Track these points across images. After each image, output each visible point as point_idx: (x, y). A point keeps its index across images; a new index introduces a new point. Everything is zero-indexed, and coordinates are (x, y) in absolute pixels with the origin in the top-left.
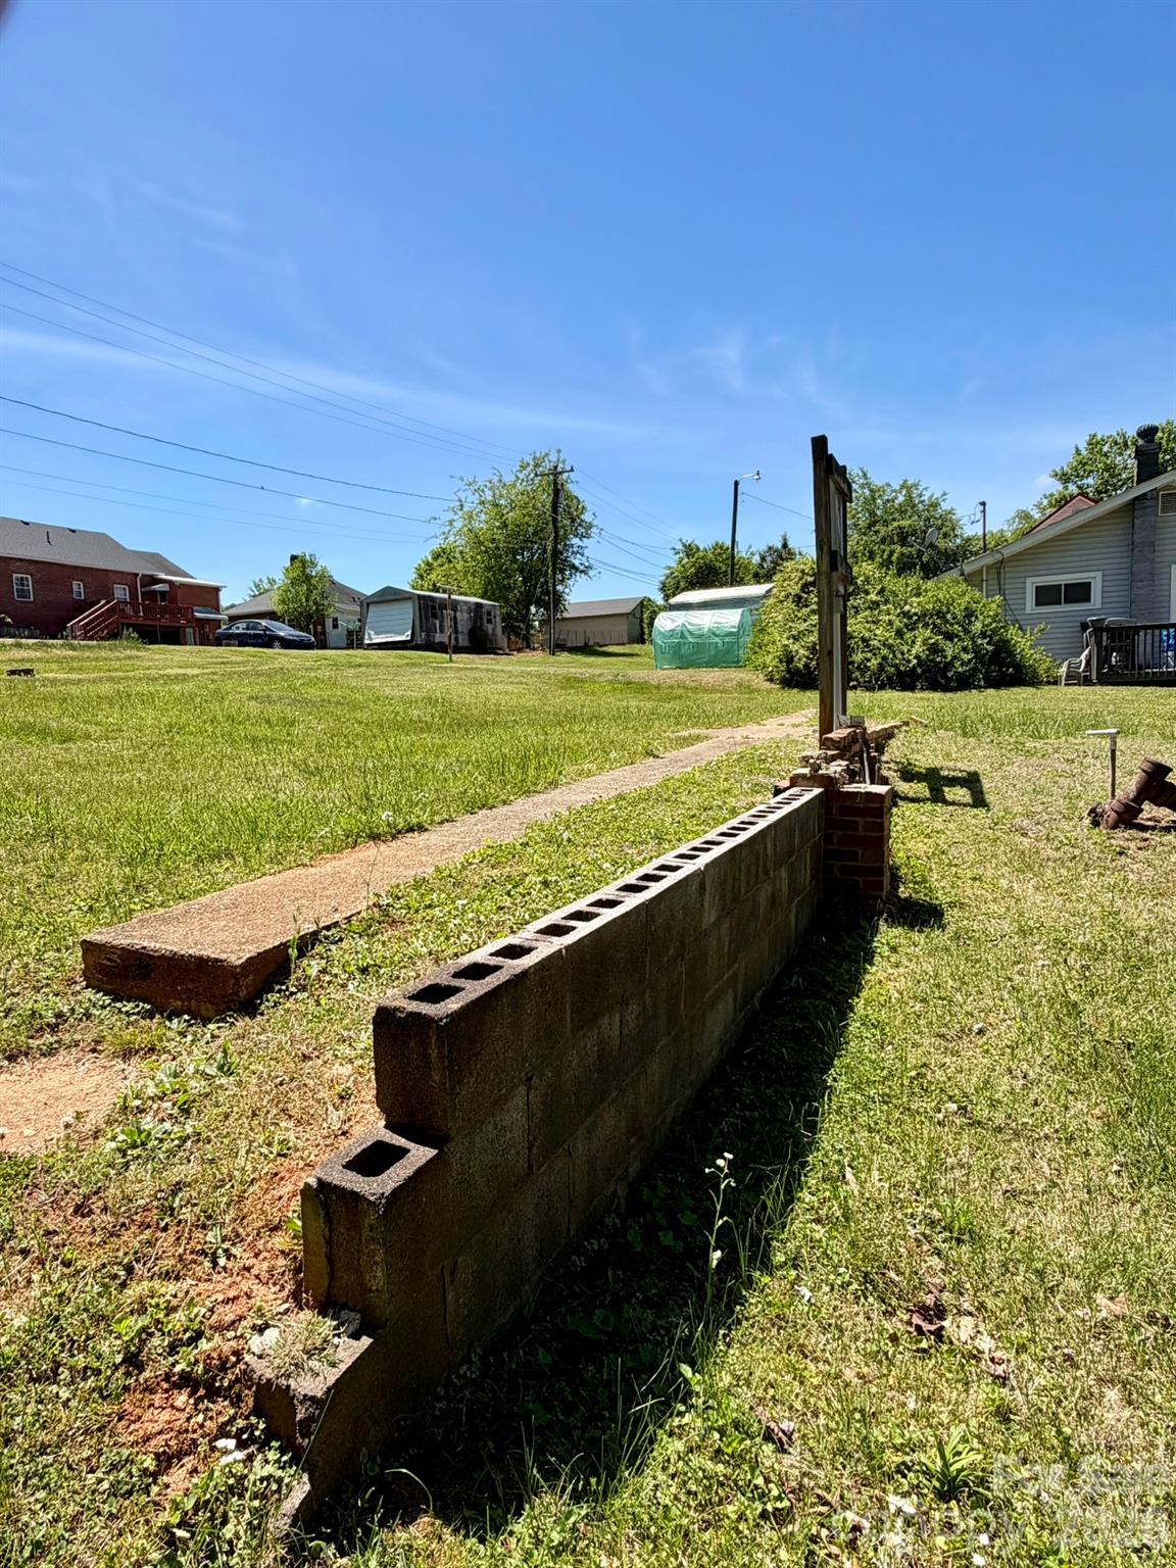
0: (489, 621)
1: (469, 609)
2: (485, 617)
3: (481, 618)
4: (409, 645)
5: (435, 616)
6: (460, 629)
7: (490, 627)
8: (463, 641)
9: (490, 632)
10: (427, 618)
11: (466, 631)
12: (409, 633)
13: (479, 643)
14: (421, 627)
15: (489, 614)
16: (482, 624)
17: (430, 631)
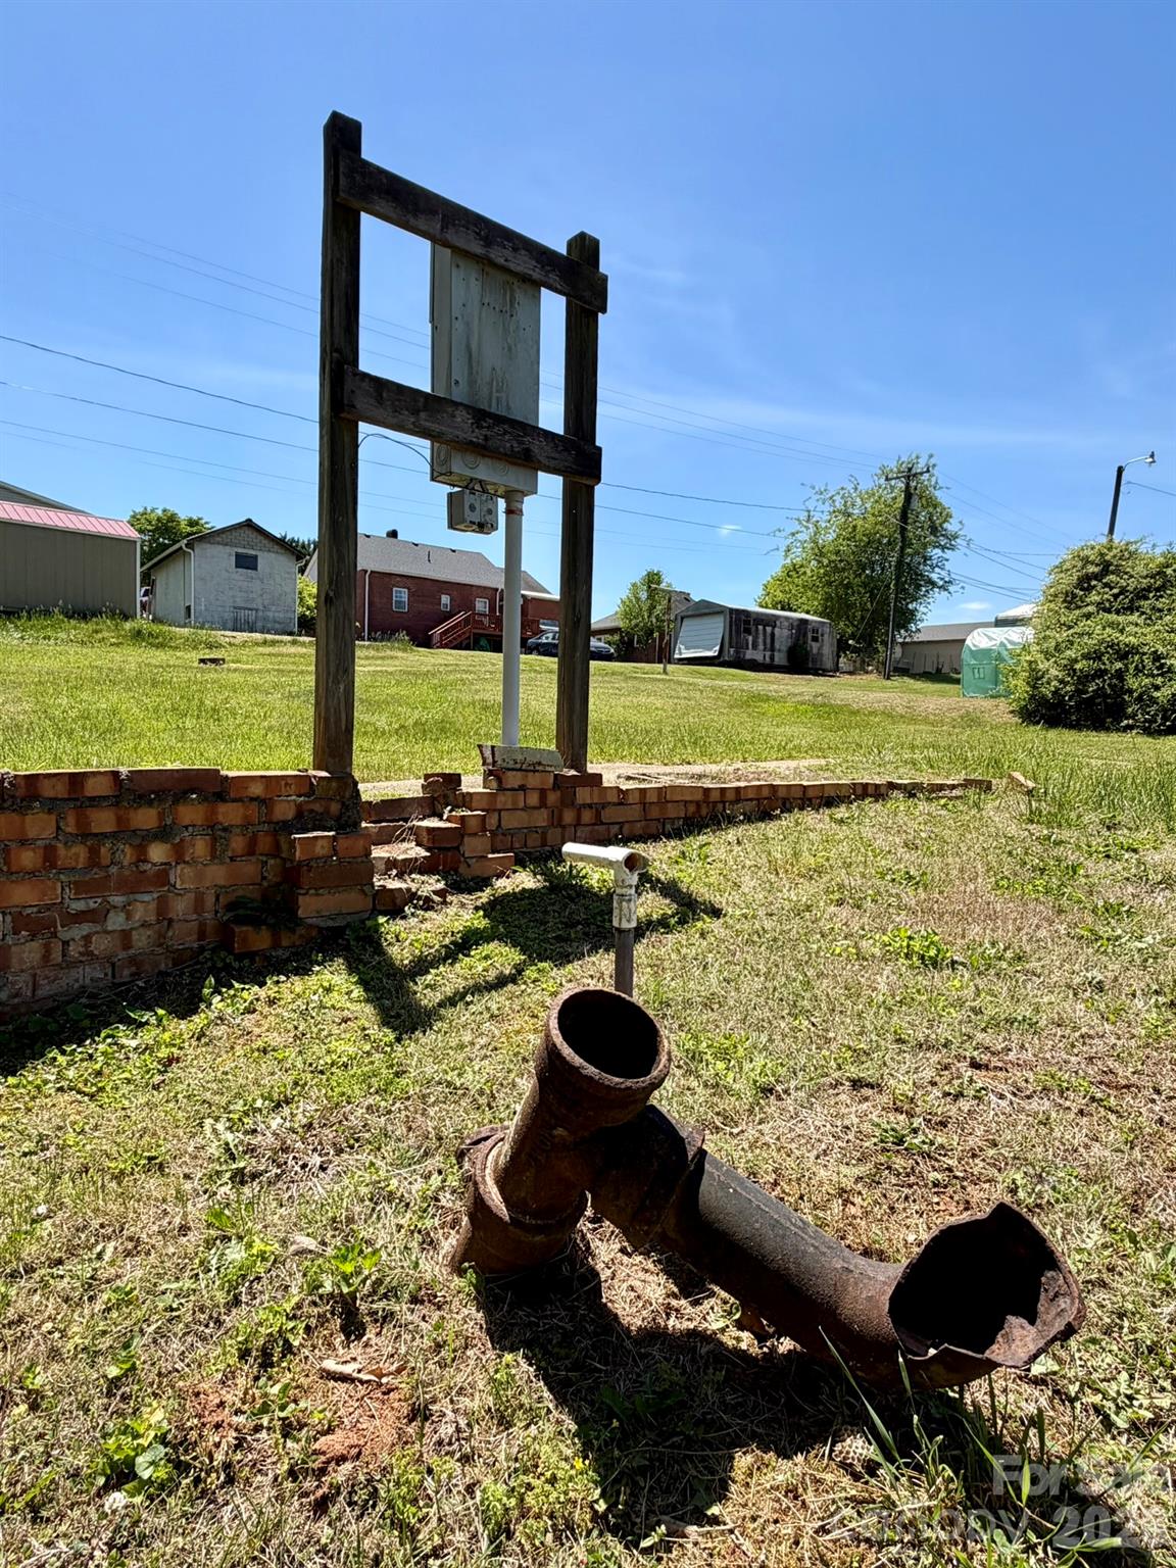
0: (815, 639)
1: (792, 627)
2: (810, 635)
3: (805, 635)
4: (717, 661)
5: (748, 631)
6: (777, 646)
7: (815, 646)
8: (780, 658)
9: (815, 651)
10: (738, 632)
11: (784, 648)
12: (717, 648)
13: (800, 661)
14: (730, 643)
15: (815, 631)
16: (805, 643)
17: (740, 647)
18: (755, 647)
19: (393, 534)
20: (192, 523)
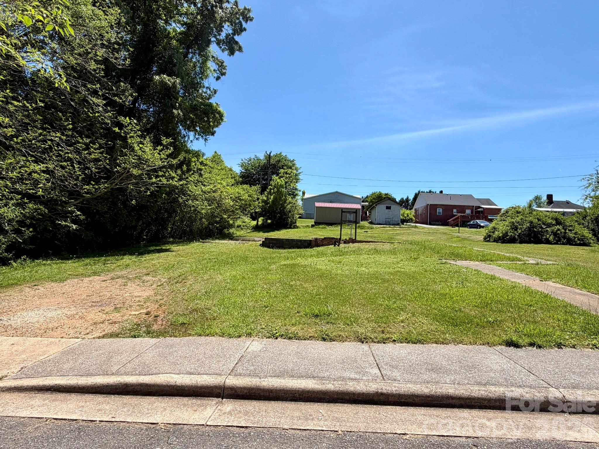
19: (441, 192)
20: (386, 194)
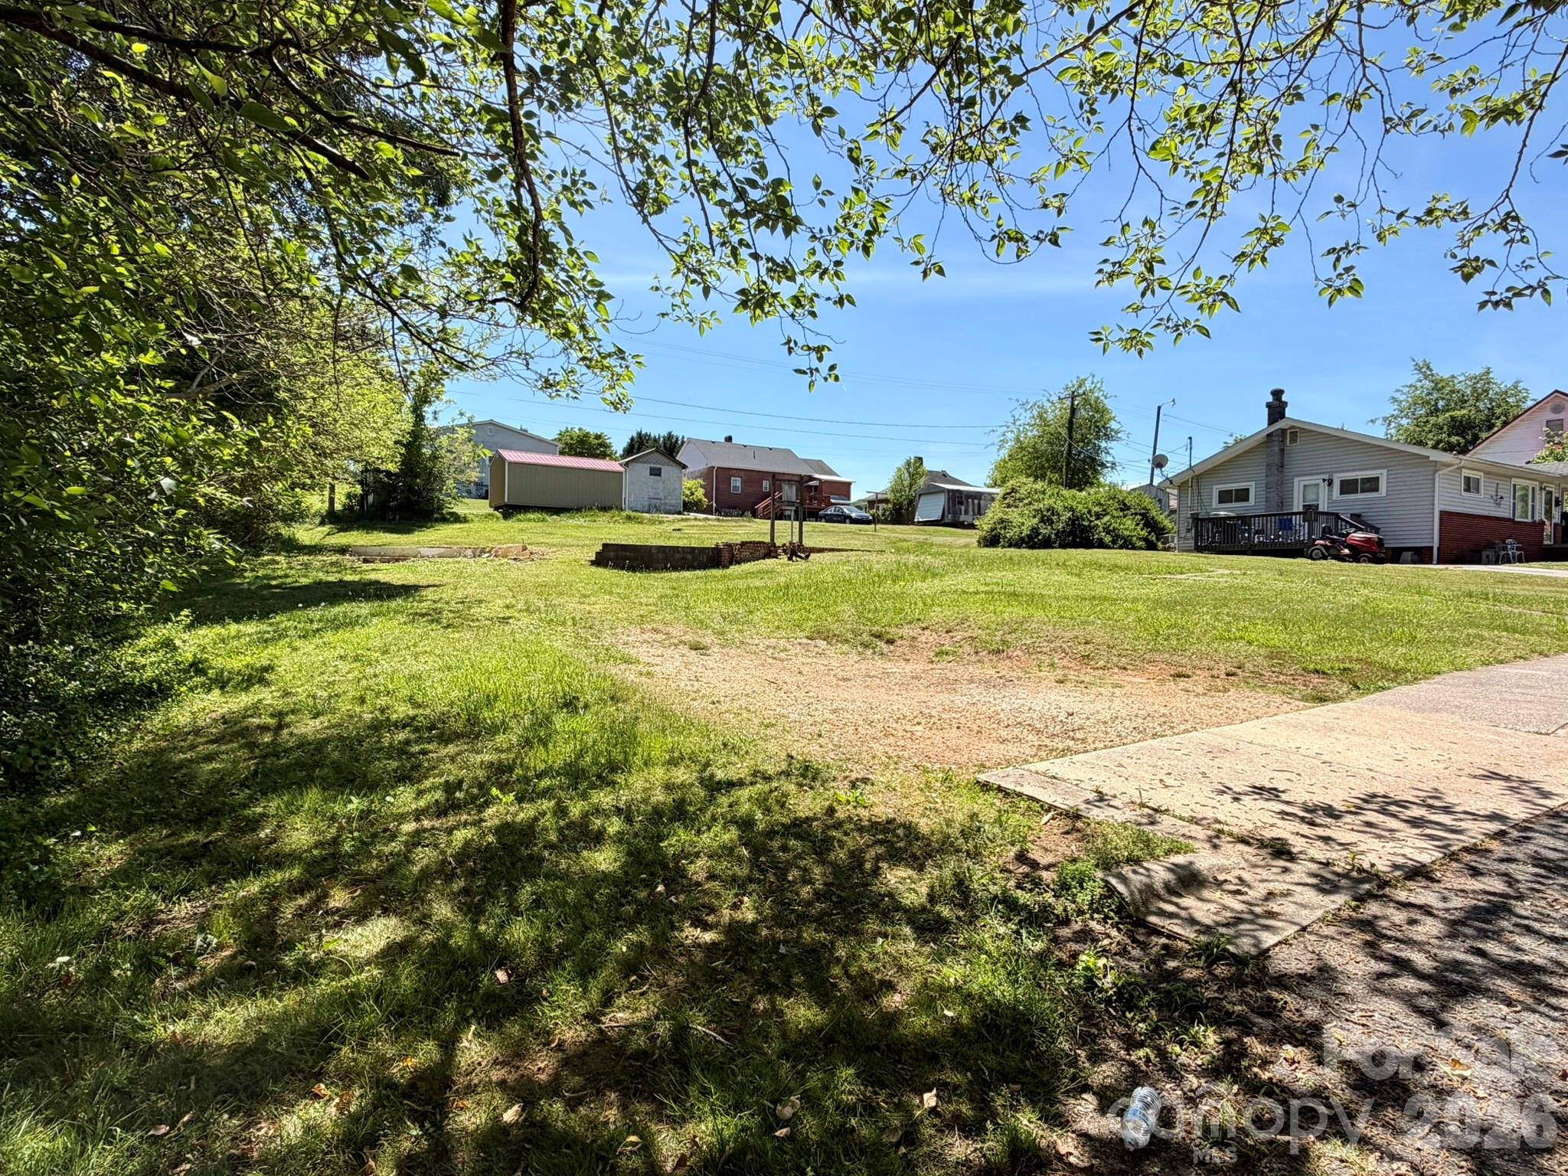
4: (939, 523)
5: (961, 503)
10: (954, 505)
12: (940, 514)
14: (949, 510)
17: (956, 513)
18: (966, 512)
19: (729, 439)
